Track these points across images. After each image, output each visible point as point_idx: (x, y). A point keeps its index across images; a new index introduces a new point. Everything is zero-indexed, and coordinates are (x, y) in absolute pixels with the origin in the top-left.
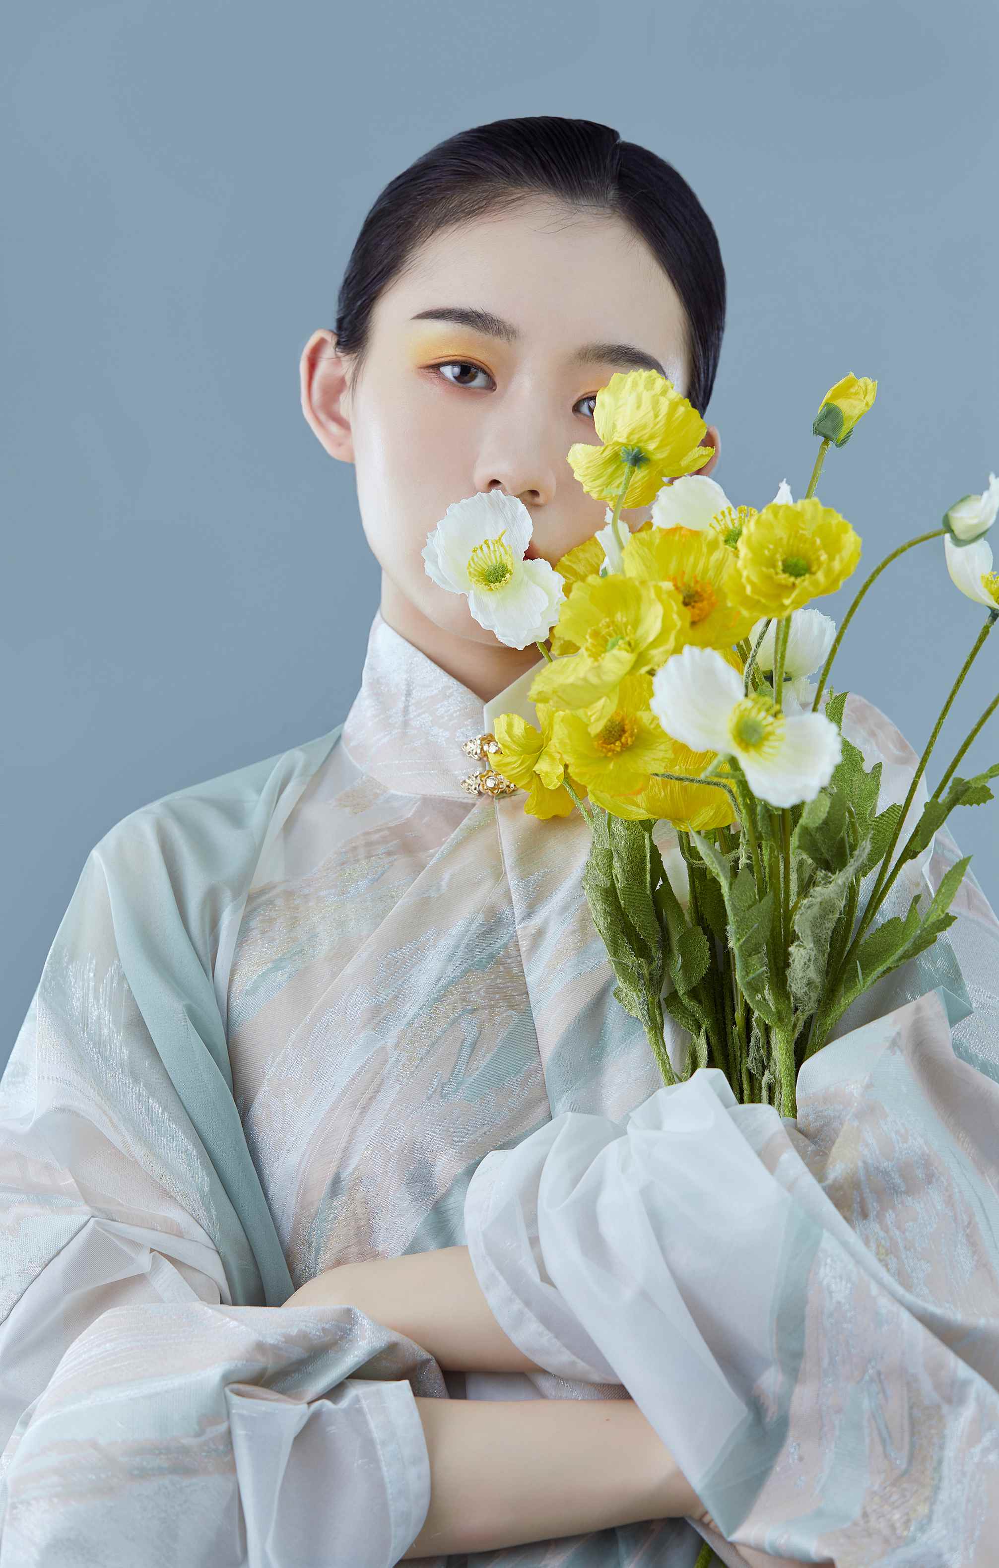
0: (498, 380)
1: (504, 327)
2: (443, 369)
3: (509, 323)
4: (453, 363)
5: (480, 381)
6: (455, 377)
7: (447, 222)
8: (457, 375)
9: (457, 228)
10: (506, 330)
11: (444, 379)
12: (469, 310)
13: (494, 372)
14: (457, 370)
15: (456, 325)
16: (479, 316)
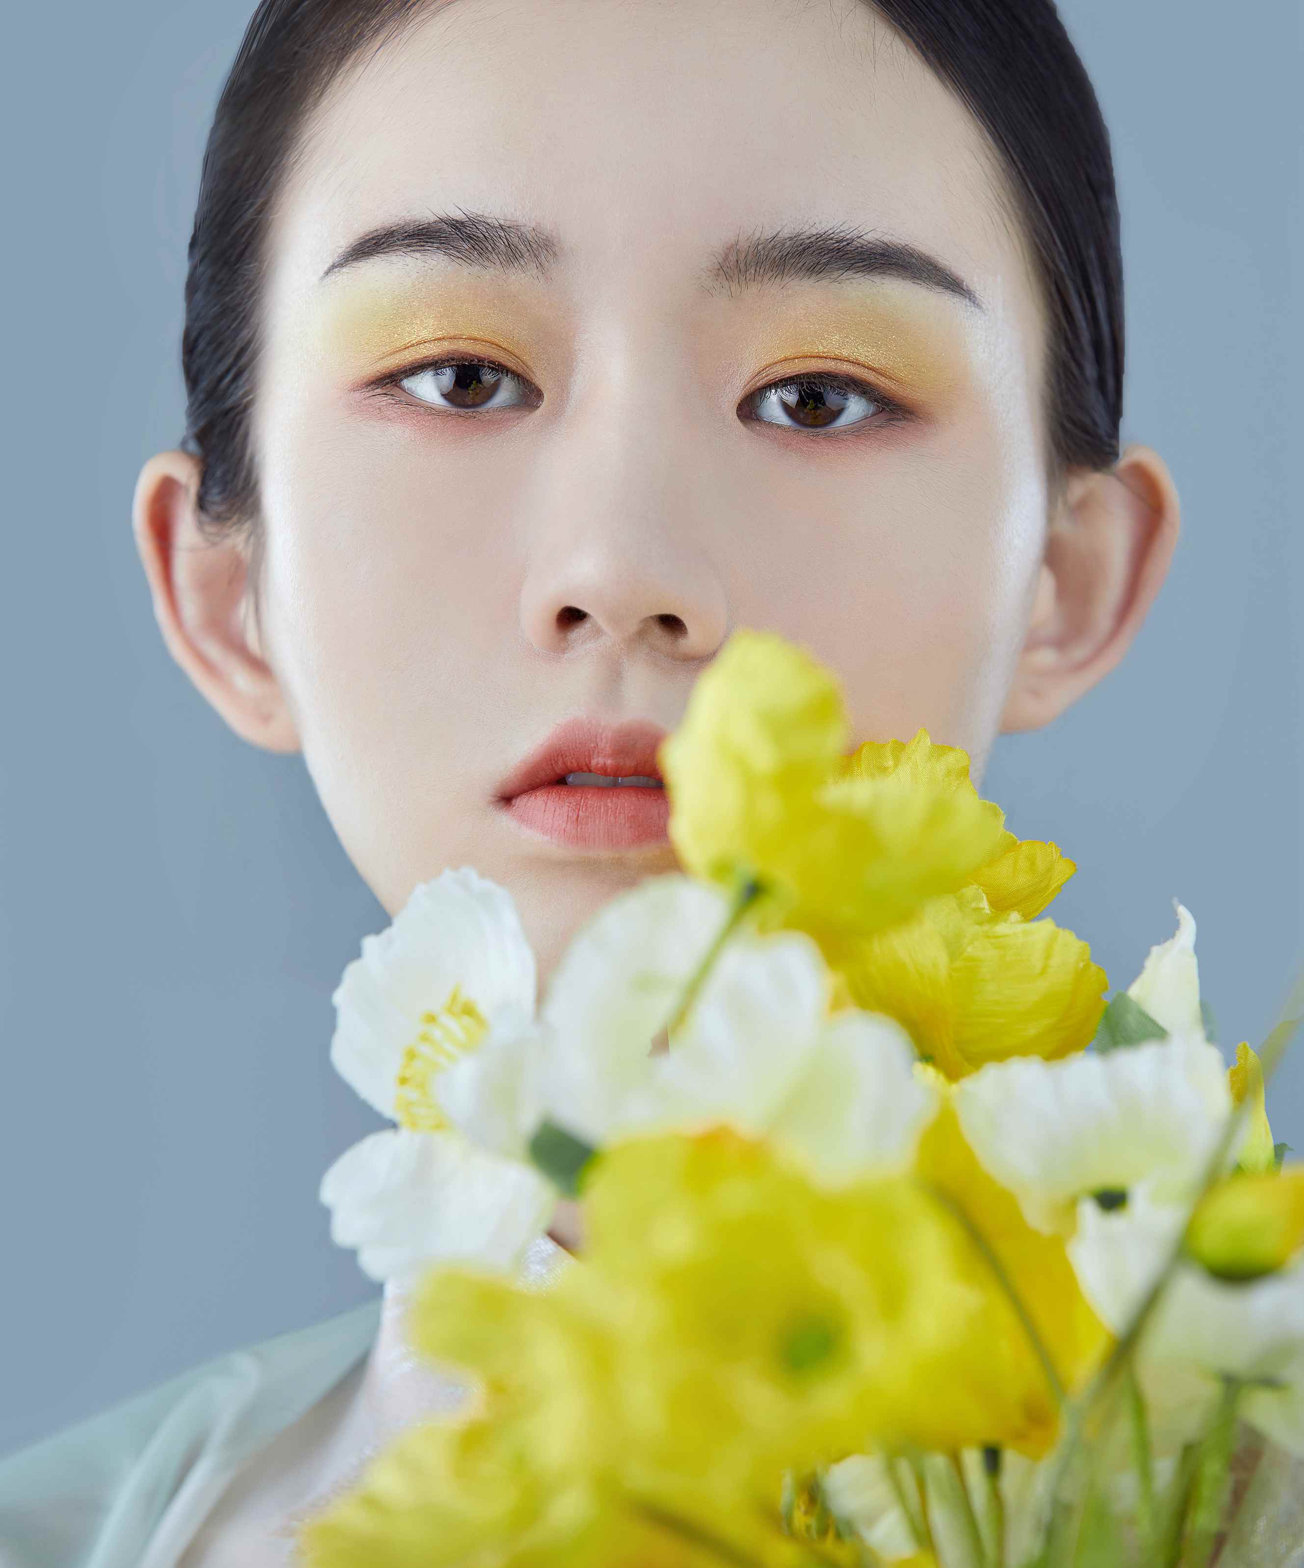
0: (540, 379)
1: (522, 238)
2: (407, 383)
3: (533, 225)
4: (434, 365)
5: (506, 393)
6: (445, 396)
7: (361, 35)
8: (446, 391)
9: (384, 42)
10: (528, 243)
11: (414, 403)
12: (432, 218)
13: (530, 364)
14: (447, 377)
15: (408, 260)
16: (457, 226)
